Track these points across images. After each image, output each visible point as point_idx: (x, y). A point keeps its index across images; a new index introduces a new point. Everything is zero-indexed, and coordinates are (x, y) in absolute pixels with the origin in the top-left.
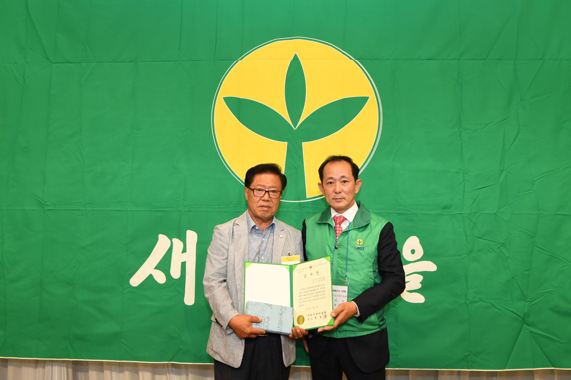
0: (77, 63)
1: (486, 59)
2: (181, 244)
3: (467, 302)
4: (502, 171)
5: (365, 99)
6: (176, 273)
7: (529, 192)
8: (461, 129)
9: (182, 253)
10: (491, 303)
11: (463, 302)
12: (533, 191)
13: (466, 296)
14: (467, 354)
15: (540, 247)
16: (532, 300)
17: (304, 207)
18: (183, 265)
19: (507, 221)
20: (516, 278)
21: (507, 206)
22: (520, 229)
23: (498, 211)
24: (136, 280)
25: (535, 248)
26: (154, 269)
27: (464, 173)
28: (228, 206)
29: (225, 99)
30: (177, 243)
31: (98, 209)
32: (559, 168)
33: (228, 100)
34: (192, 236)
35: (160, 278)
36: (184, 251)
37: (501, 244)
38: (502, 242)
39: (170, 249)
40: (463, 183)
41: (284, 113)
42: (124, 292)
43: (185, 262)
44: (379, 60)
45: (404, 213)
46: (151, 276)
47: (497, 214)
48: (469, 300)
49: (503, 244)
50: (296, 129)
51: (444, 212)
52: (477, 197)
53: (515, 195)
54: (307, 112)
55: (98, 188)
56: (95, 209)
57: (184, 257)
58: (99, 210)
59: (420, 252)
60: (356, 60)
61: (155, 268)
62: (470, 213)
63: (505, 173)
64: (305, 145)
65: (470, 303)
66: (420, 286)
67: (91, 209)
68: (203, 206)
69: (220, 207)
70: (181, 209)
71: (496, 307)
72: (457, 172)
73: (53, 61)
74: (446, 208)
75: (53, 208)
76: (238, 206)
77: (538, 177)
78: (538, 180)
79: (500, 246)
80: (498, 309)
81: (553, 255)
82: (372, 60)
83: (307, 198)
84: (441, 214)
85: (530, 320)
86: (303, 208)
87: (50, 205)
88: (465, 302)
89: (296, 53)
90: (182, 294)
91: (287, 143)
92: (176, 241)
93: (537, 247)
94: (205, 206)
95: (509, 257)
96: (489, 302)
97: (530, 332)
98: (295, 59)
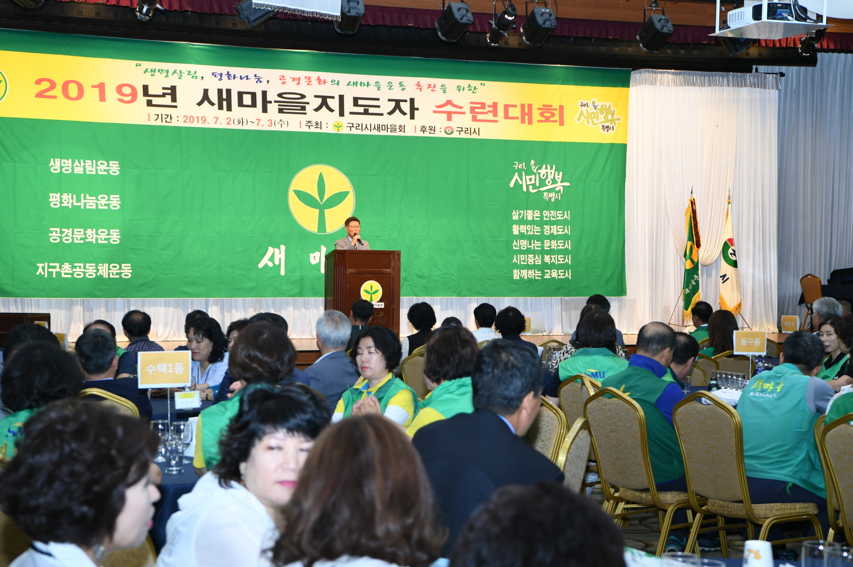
1: (395, 176)
2: (279, 250)
5: (349, 192)
6: (277, 262)
7: (409, 231)
8: (384, 205)
18: (280, 259)
19: (400, 242)
21: (401, 236)
22: (405, 245)
23: (397, 238)
24: (261, 265)
26: (268, 261)
27: (385, 223)
29: (293, 190)
30: (277, 250)
34: (283, 247)
35: (270, 264)
36: (280, 253)
39: (273, 254)
40: (385, 227)
41: (317, 197)
42: (256, 270)
46: (266, 264)
50: (322, 204)
54: (326, 197)
57: (280, 256)
60: (345, 175)
63: (400, 223)
64: (325, 211)
70: (279, 236)
72: (382, 223)
74: (378, 237)
76: (300, 235)
82: (352, 175)
83: (327, 232)
85: (407, 279)
86: (325, 236)
87: (222, 234)
89: (321, 171)
90: (279, 271)
92: (275, 249)
97: (408, 284)
98: (321, 174)
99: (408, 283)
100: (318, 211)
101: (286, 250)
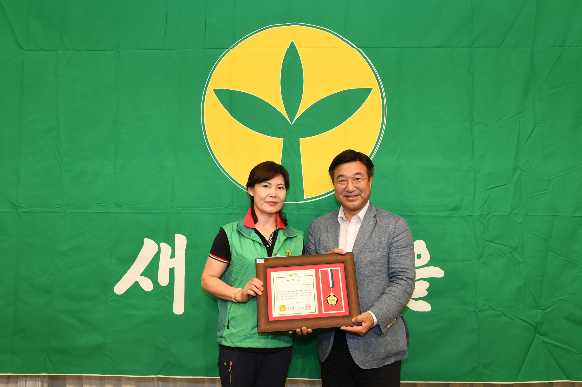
0: (53, 51)
1: (500, 46)
2: (170, 248)
3: (476, 310)
4: (515, 169)
5: (368, 91)
6: (163, 280)
7: (544, 192)
8: (472, 123)
9: (170, 258)
10: (501, 311)
11: (472, 310)
12: (550, 191)
13: (476, 304)
14: (476, 365)
15: (555, 251)
16: (545, 308)
17: (302, 209)
18: (172, 271)
19: (520, 223)
20: (529, 284)
21: (520, 207)
22: (534, 232)
23: (510, 213)
24: (120, 288)
25: (550, 252)
26: (140, 275)
27: (475, 172)
28: (219, 207)
29: (216, 91)
30: (165, 248)
31: (78, 211)
32: (578, 166)
33: (218, 92)
34: (180, 240)
35: (147, 285)
36: (173, 256)
37: (513, 248)
38: (515, 246)
39: (158, 254)
40: (474, 182)
41: (280, 107)
42: (108, 300)
43: (174, 268)
44: (383, 47)
45: (409, 215)
46: (136, 284)
47: (509, 215)
48: (478, 308)
49: (515, 249)
50: (292, 124)
51: (453, 213)
52: (489, 197)
53: (530, 195)
54: (305, 105)
55: (77, 189)
56: (75, 211)
57: (173, 263)
58: (80, 212)
59: (426, 257)
60: (358, 48)
61: (142, 275)
62: (481, 215)
63: (519, 171)
64: (303, 141)
65: (480, 312)
66: (426, 293)
67: (71, 211)
68: (192, 208)
69: (212, 208)
70: (169, 212)
71: (507, 315)
72: (468, 170)
73: (25, 49)
74: (455, 209)
75: (28, 211)
76: (230, 207)
77: (554, 176)
78: (554, 179)
79: (512, 250)
80: (508, 318)
81: (569, 260)
82: (376, 48)
83: (305, 198)
84: (450, 216)
85: (543, 329)
86: (300, 210)
87: (24, 206)
88: (474, 311)
89: (292, 40)
90: (170, 302)
91: (283, 139)
92: (163, 245)
93: (552, 251)
94: (193, 208)
95: (521, 262)
96: (500, 310)
97: (544, 342)
98: (292, 46)
99: (546, 339)
100: (279, 142)
101: (188, 248)
